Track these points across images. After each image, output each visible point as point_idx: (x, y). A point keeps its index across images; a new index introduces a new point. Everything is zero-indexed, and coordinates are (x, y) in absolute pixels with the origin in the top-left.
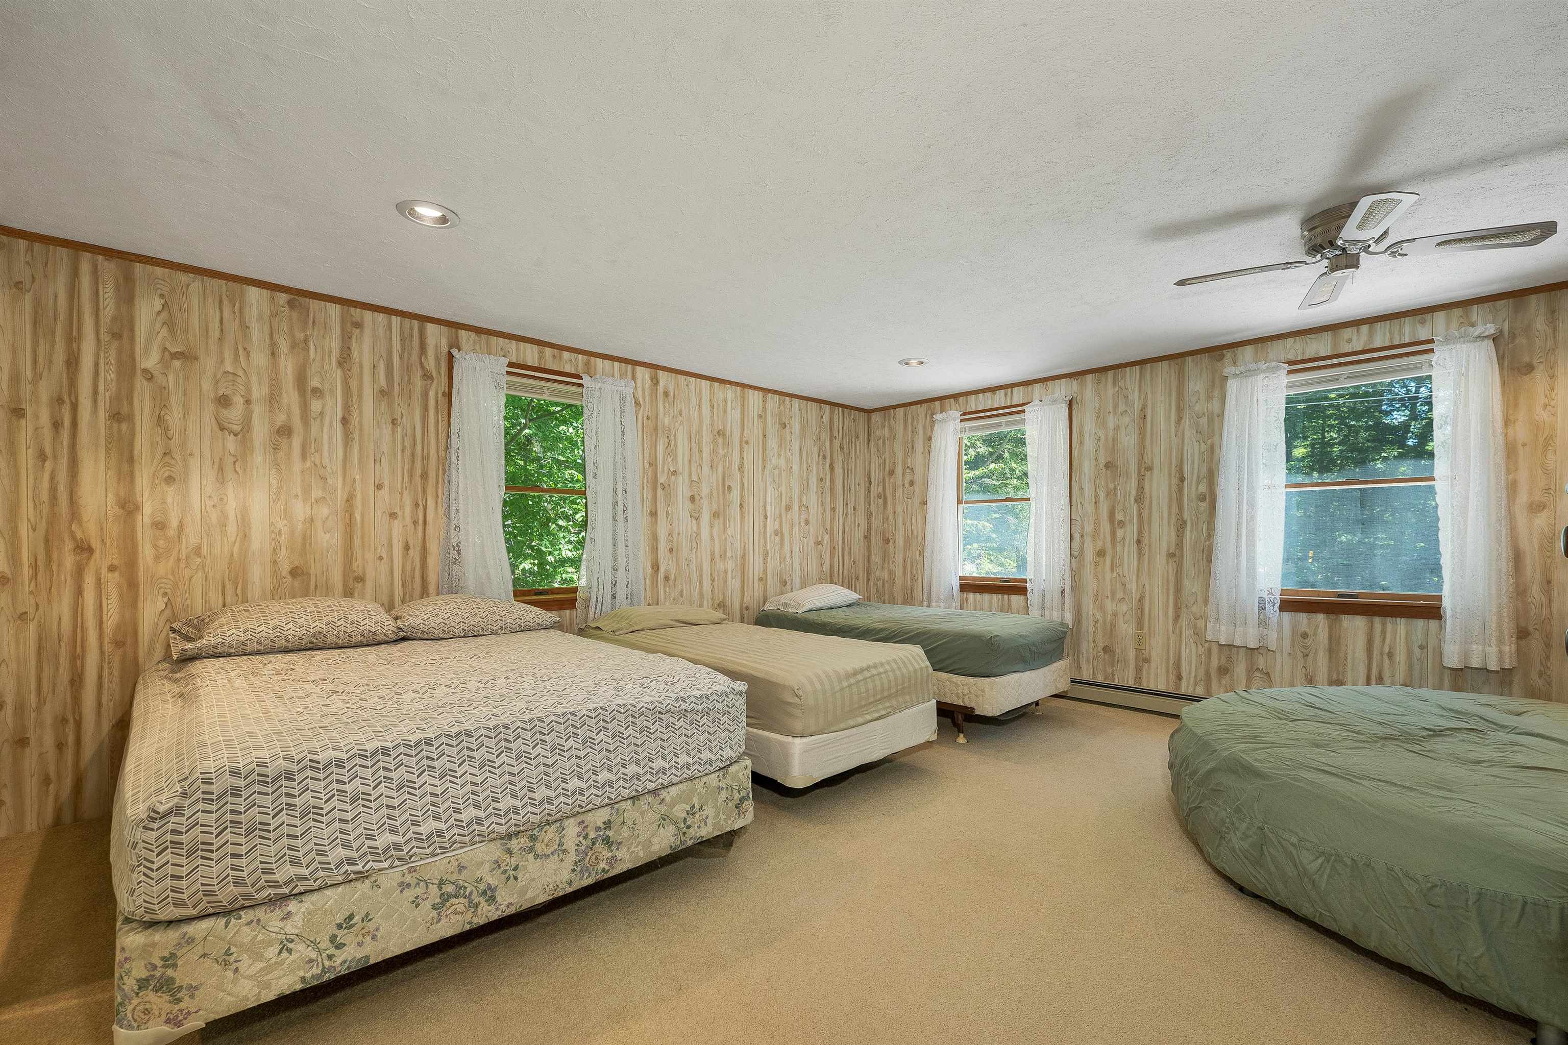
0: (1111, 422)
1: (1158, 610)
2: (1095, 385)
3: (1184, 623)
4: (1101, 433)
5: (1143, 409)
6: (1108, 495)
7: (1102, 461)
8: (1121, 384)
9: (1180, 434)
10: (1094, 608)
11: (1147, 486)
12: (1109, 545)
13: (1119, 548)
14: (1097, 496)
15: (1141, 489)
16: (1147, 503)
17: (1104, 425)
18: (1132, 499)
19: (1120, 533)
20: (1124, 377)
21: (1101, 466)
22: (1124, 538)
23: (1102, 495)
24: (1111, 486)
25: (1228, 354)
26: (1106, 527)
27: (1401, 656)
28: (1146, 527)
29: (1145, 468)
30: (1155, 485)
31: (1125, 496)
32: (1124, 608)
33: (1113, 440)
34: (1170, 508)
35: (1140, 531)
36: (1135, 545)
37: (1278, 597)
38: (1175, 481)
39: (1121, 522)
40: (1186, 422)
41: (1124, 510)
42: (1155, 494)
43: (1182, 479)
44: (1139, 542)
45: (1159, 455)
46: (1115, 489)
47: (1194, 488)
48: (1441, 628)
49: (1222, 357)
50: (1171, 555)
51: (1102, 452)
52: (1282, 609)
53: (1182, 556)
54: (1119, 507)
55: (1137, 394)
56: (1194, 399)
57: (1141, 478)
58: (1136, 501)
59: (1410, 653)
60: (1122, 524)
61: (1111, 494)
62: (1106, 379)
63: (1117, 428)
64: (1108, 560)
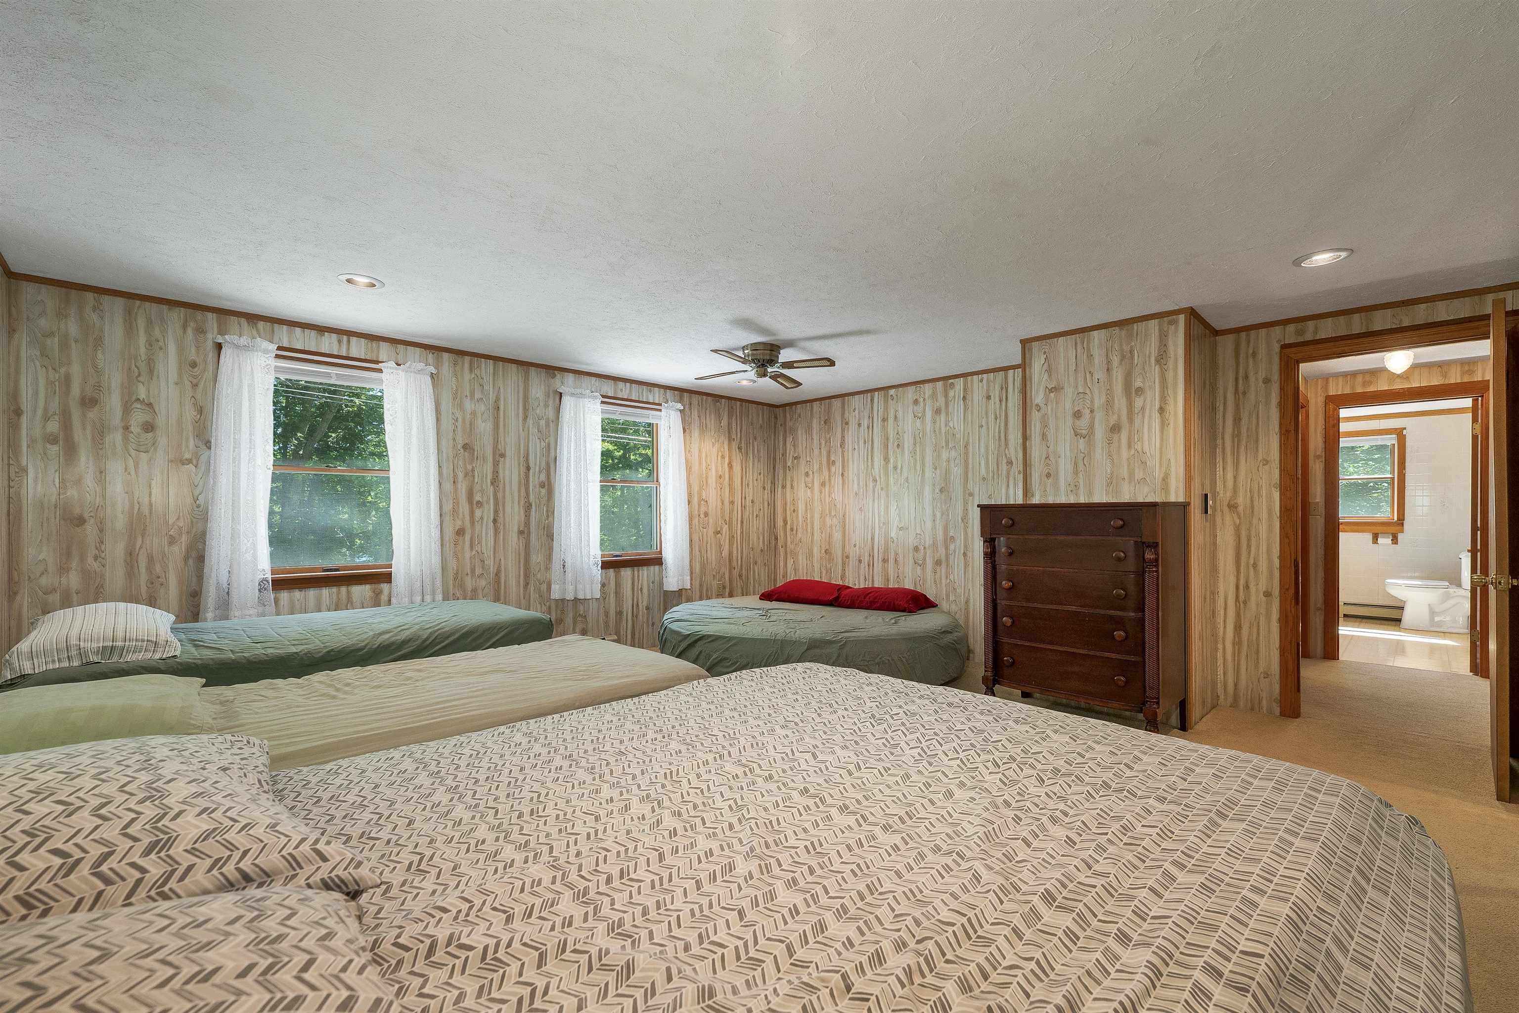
0: (468, 406)
1: (513, 582)
2: (451, 365)
3: (532, 588)
4: (459, 415)
5: (497, 401)
6: (466, 475)
7: (460, 442)
8: (477, 372)
9: (526, 429)
10: (454, 586)
11: (501, 471)
12: (468, 524)
13: (477, 527)
14: (455, 477)
15: (496, 473)
16: (501, 486)
17: (461, 407)
18: (489, 481)
19: (478, 513)
20: (479, 367)
21: (460, 446)
22: (482, 518)
23: (461, 476)
24: (469, 467)
25: (558, 375)
26: (464, 507)
27: (645, 590)
28: (501, 508)
29: (499, 456)
30: (507, 472)
31: (482, 479)
32: (483, 583)
33: (471, 424)
34: (519, 491)
35: (496, 512)
36: (492, 524)
37: (600, 559)
38: (523, 469)
39: (478, 502)
40: (530, 421)
41: (482, 491)
42: (507, 479)
43: (528, 468)
44: (495, 521)
45: (510, 443)
46: (473, 470)
47: (536, 478)
48: (661, 572)
49: (554, 376)
50: (521, 532)
51: (459, 432)
52: (602, 568)
53: (529, 533)
54: (477, 488)
55: (491, 386)
56: (536, 404)
57: (496, 464)
58: (492, 483)
59: (649, 586)
60: (480, 504)
61: (469, 474)
62: (463, 363)
63: (474, 413)
64: (467, 538)
